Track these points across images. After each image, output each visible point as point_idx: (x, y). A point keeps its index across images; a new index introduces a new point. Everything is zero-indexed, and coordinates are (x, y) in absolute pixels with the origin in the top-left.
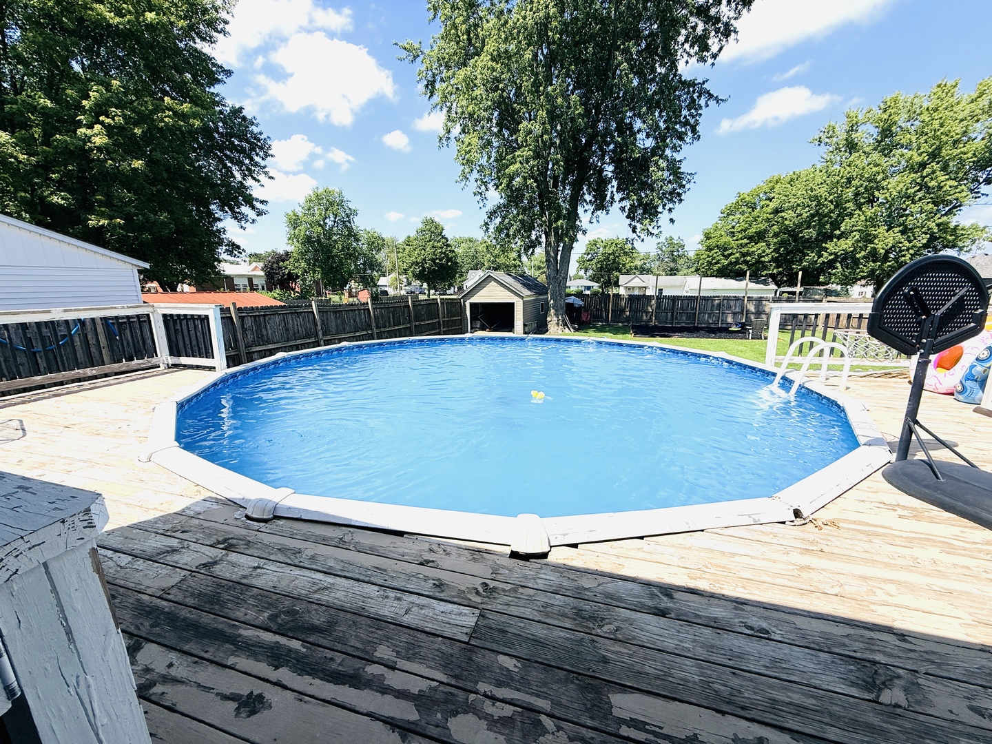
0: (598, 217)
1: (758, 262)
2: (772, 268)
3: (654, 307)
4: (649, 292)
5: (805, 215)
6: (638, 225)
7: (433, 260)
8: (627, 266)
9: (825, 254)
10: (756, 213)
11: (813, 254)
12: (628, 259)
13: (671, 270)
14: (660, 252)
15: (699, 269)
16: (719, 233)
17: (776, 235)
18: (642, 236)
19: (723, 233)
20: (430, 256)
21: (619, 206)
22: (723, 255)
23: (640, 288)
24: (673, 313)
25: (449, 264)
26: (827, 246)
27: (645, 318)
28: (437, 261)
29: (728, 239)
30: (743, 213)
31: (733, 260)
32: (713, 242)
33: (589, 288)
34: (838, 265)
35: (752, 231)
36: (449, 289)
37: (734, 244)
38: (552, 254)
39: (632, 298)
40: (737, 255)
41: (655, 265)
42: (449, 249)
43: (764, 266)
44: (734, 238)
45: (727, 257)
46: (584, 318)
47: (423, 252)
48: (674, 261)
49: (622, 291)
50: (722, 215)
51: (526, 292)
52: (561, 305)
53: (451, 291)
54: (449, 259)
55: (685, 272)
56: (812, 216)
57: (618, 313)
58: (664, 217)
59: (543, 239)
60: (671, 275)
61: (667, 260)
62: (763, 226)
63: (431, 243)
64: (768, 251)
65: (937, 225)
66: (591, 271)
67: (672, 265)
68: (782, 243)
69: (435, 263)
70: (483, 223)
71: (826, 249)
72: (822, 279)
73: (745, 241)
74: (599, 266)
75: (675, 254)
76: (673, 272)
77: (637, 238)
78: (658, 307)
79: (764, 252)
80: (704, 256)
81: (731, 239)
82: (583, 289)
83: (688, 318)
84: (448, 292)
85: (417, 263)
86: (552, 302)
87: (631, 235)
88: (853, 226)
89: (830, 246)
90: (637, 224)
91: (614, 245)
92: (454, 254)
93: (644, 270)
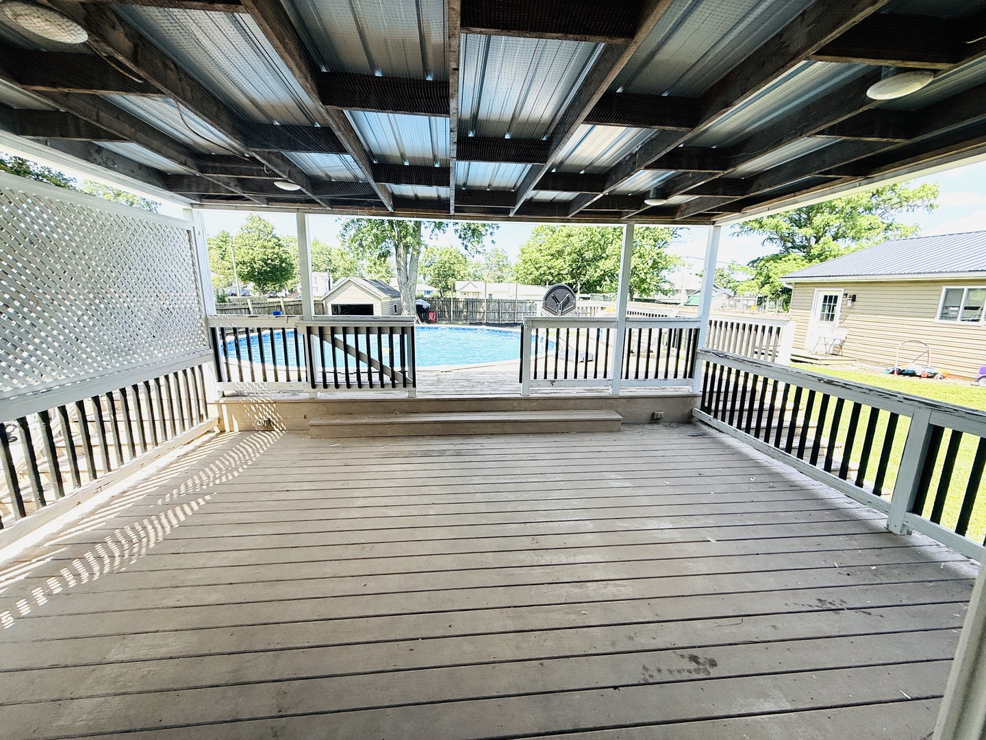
0: (437, 235)
1: (559, 274)
2: (568, 279)
3: (485, 308)
4: (481, 297)
5: (584, 241)
6: (469, 244)
7: (265, 261)
8: (461, 273)
9: (598, 271)
10: (555, 236)
11: (592, 270)
12: (462, 267)
13: (499, 278)
14: (488, 262)
15: (519, 279)
16: (531, 249)
17: (570, 254)
18: (473, 254)
19: (534, 250)
20: (261, 256)
21: (454, 228)
22: (535, 268)
23: (473, 293)
24: (499, 313)
25: (284, 265)
26: (599, 264)
27: (478, 316)
28: (269, 261)
29: (538, 255)
30: (547, 234)
31: (542, 272)
32: (527, 256)
33: (428, 292)
34: (607, 278)
35: (553, 251)
36: (280, 291)
37: (542, 259)
38: (402, 263)
39: (467, 302)
40: (545, 268)
41: (485, 273)
42: (282, 249)
43: (563, 277)
44: (542, 254)
45: (537, 269)
46: (431, 318)
47: (251, 251)
48: (500, 270)
49: (458, 295)
50: (533, 235)
51: (383, 295)
52: (412, 306)
53: (282, 294)
54: (282, 261)
55: (510, 280)
56: (590, 242)
57: (458, 313)
58: (486, 239)
59: (393, 250)
60: (499, 282)
61: (494, 269)
62: (560, 247)
63: (260, 242)
64: (565, 266)
65: (658, 254)
66: (429, 277)
67: (499, 273)
68: (574, 261)
69: (266, 263)
70: (339, 234)
71: (598, 267)
72: (598, 288)
73: (550, 257)
74: (436, 272)
75: (501, 263)
76: (500, 279)
77: (468, 254)
78: (488, 308)
79: (562, 266)
80: (522, 268)
81: (539, 255)
82: (423, 293)
83: (510, 316)
84: (279, 294)
85: (244, 263)
86: (405, 304)
87: (464, 252)
88: (613, 251)
89: (600, 264)
90: (467, 244)
91: (449, 253)
92: (287, 255)
93: (476, 278)
